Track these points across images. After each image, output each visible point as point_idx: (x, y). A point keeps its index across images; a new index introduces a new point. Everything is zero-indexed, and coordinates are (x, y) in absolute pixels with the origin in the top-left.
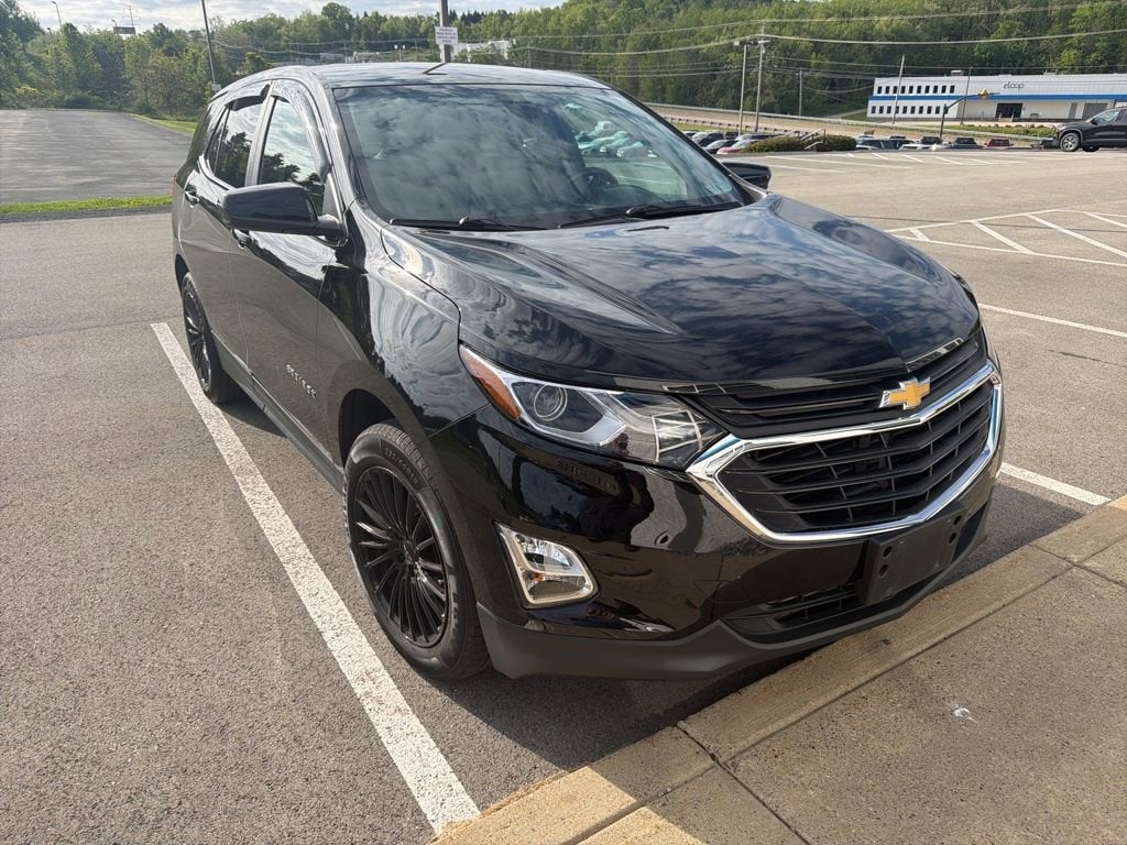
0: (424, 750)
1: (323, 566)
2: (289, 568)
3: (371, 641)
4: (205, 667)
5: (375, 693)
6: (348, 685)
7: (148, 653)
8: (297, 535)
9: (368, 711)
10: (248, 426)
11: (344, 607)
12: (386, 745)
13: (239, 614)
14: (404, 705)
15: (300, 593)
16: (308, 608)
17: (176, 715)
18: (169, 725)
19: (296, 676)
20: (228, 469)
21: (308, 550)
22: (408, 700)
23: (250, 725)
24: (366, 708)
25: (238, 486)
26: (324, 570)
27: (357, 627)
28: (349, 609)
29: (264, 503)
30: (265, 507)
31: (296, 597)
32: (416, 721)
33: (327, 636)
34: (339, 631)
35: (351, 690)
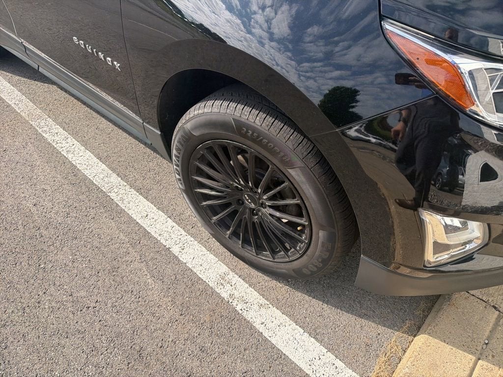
0: (298, 336)
1: (138, 190)
2: (113, 195)
3: (210, 250)
4: (95, 298)
5: (236, 294)
6: (213, 292)
7: (41, 293)
8: (104, 166)
9: (240, 312)
10: (17, 78)
11: (174, 224)
12: (269, 339)
13: (96, 243)
14: (263, 301)
15: (134, 216)
16: (148, 229)
17: (94, 349)
18: (95, 360)
19: (171, 291)
20: (21, 116)
21: (120, 179)
22: (263, 296)
23: (160, 345)
24: (238, 308)
25: (37, 130)
26: (141, 194)
27: (192, 239)
28: (179, 225)
29: (64, 142)
30: (68, 145)
31: (131, 220)
32: (278, 313)
33: (175, 250)
34: (181, 244)
35: (219, 296)
